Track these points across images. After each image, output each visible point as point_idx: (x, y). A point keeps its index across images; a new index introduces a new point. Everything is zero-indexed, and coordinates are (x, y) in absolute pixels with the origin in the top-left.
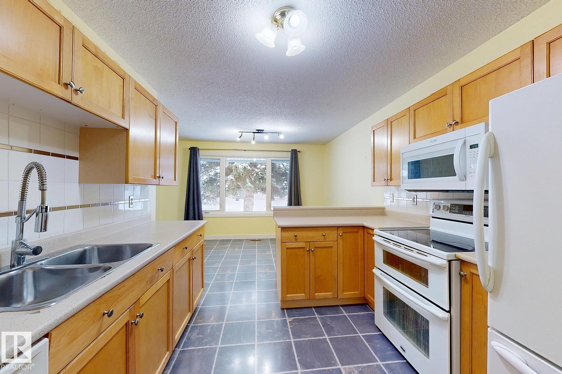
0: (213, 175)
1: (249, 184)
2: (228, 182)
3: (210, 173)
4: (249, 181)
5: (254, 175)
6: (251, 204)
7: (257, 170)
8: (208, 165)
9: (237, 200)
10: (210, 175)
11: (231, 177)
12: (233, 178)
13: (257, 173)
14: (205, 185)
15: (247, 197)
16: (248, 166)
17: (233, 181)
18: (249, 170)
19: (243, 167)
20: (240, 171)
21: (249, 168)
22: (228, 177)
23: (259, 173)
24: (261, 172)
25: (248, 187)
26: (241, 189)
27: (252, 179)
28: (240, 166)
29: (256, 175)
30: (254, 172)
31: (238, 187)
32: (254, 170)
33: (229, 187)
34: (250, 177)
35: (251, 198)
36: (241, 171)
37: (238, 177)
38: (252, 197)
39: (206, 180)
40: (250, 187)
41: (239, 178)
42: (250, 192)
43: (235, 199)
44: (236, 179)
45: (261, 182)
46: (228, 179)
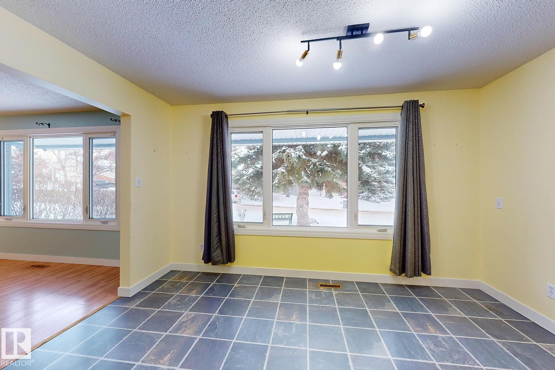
0: (260, 167)
1: (305, 178)
2: (278, 175)
3: (256, 166)
4: (304, 174)
5: (311, 166)
6: (305, 203)
7: (314, 160)
8: (255, 157)
9: (288, 196)
10: (256, 167)
11: (281, 169)
12: (284, 171)
13: (315, 165)
14: (251, 180)
15: (300, 195)
16: (303, 155)
17: (284, 175)
18: (304, 160)
19: (297, 156)
20: (293, 160)
21: (304, 157)
22: (279, 170)
23: (317, 164)
24: (320, 163)
25: (304, 182)
26: (293, 185)
27: (308, 172)
28: (293, 154)
29: (312, 166)
30: (311, 162)
31: (290, 183)
32: (310, 161)
33: (279, 183)
34: (305, 169)
35: (305, 195)
36: (295, 161)
37: (290, 168)
38: (307, 194)
39: (252, 174)
40: (307, 182)
41: (291, 170)
42: (304, 189)
43: (286, 195)
44: (288, 171)
45: (321, 175)
46: (278, 172)
